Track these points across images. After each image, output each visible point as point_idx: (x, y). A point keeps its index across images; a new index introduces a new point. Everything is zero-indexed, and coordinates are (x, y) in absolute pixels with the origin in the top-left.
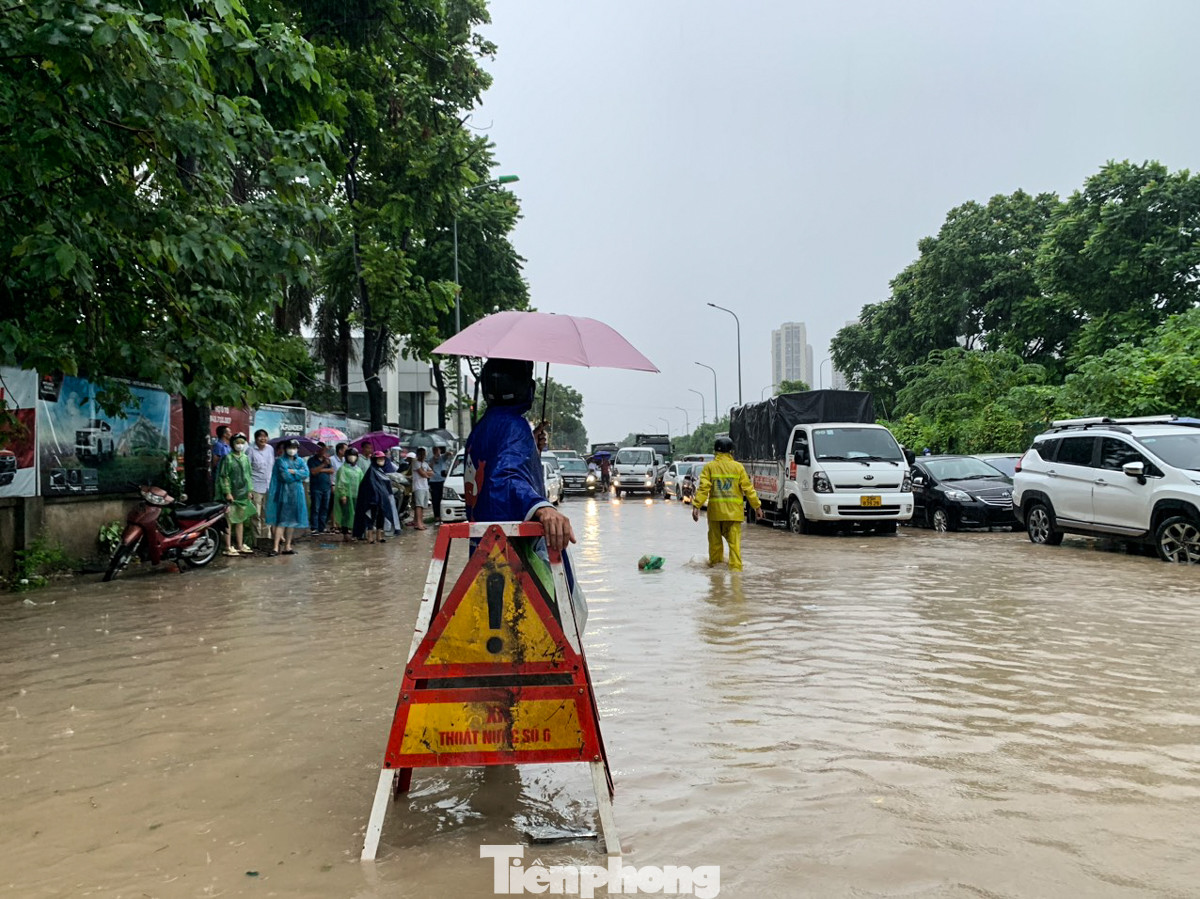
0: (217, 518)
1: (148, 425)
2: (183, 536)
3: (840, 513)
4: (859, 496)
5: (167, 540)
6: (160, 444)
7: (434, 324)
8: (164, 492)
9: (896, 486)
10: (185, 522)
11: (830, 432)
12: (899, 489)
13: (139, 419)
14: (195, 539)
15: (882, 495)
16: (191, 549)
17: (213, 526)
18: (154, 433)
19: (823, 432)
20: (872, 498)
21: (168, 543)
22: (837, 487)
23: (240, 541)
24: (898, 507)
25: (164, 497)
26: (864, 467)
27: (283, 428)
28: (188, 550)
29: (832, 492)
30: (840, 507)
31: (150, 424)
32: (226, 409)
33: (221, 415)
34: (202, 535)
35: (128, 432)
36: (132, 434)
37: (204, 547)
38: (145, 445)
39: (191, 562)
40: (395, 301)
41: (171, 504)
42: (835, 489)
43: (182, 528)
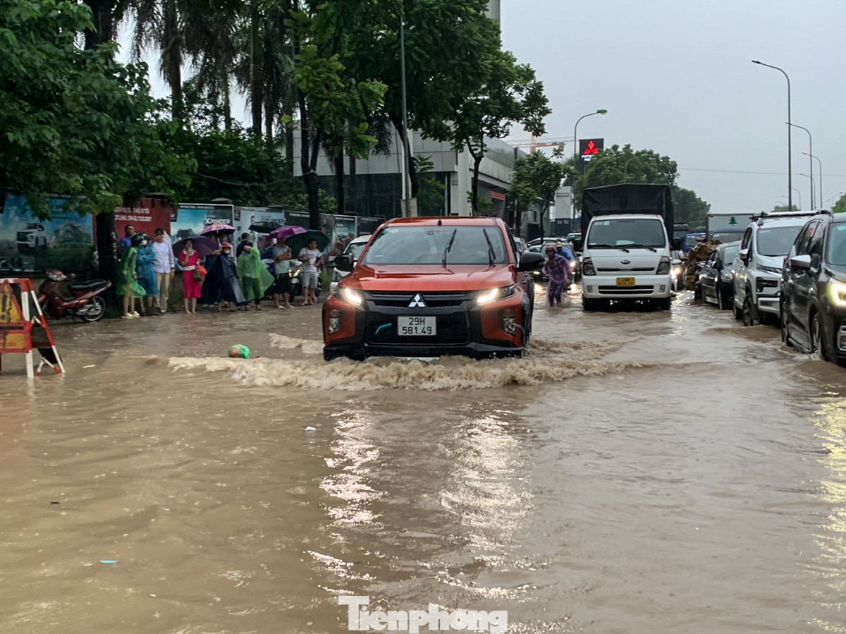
0: (101, 290)
1: (75, 225)
2: (77, 301)
3: (601, 292)
4: (615, 277)
5: (66, 304)
6: (84, 239)
8: (60, 273)
9: (652, 269)
10: (77, 293)
11: (607, 223)
12: (654, 272)
13: (67, 221)
14: (84, 304)
15: (636, 277)
16: (84, 310)
17: (98, 295)
18: (79, 231)
19: (600, 223)
20: (627, 279)
21: (67, 305)
22: (600, 270)
23: (134, 309)
24: (652, 287)
25: (60, 275)
26: (625, 254)
27: (208, 222)
28: (81, 311)
29: (595, 274)
30: (600, 287)
31: (76, 225)
32: (147, 211)
33: (141, 215)
34: (90, 301)
35: (57, 232)
36: (62, 232)
37: (92, 310)
38: (72, 240)
39: (84, 319)
40: (326, 104)
41: (65, 280)
42: (597, 272)
43: (76, 297)
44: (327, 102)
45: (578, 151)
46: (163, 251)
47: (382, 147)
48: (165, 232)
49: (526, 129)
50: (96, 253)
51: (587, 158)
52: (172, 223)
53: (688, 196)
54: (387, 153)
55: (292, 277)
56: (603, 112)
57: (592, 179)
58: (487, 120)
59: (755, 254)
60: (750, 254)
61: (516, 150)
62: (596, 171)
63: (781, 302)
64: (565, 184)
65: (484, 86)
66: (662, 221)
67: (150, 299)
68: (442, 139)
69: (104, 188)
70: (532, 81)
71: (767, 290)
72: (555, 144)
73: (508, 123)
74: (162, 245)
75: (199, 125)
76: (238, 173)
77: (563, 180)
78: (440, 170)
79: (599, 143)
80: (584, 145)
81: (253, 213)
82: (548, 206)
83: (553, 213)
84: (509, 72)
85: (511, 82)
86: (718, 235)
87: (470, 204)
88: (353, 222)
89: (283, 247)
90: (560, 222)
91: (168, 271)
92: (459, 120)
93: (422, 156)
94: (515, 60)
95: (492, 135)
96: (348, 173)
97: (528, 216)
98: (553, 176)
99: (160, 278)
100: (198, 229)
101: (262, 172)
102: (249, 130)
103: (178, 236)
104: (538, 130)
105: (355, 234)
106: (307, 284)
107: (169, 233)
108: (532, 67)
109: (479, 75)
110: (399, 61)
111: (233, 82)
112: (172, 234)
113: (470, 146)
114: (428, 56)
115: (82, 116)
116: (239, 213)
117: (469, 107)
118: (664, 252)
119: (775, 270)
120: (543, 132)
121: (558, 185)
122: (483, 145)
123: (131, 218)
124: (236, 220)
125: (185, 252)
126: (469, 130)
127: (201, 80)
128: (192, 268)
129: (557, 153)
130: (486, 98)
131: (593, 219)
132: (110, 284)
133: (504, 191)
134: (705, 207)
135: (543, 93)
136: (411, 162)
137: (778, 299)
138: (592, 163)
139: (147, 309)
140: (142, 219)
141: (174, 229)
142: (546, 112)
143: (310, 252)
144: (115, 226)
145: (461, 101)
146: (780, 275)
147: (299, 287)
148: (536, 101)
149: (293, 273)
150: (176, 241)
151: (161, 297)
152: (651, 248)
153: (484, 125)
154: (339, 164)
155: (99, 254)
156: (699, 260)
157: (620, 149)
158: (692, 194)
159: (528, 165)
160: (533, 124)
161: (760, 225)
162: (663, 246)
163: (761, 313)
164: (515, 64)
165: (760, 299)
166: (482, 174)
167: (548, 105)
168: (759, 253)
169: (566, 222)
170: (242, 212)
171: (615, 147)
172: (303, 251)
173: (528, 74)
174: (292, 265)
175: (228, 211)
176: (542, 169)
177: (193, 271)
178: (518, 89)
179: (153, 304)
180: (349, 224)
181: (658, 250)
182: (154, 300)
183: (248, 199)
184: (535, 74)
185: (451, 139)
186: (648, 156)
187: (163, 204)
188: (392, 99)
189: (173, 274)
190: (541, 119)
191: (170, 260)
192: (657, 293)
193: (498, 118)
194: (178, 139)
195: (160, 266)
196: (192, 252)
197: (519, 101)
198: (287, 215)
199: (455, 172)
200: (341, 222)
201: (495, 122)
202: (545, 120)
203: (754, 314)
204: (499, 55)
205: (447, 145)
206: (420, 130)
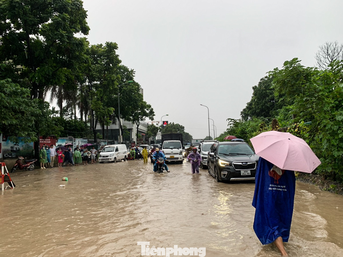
0: (34, 161)
1: (28, 144)
4: (170, 156)
5: (23, 166)
6: (31, 148)
7: (108, 117)
8: (22, 157)
9: (178, 154)
10: (27, 162)
12: (179, 154)
14: (29, 165)
15: (175, 156)
16: (29, 167)
17: (33, 163)
18: (29, 146)
19: (166, 143)
20: (172, 156)
22: (166, 154)
23: (44, 166)
24: (178, 158)
26: (172, 150)
27: (66, 142)
32: (49, 140)
33: (48, 141)
34: (31, 164)
35: (23, 146)
36: (24, 146)
37: (31, 167)
38: (27, 148)
39: (29, 169)
40: (99, 113)
41: (23, 159)
42: (165, 155)
43: (27, 164)
44: (99, 112)
45: (162, 124)
46: (53, 151)
47: (114, 123)
48: (54, 145)
49: (149, 119)
50: (34, 151)
51: (165, 125)
52: (56, 143)
53: (187, 134)
54: (116, 124)
55: (89, 156)
56: (168, 115)
57: (166, 130)
58: (140, 117)
59: (202, 151)
60: (200, 151)
61: (148, 123)
62: (166, 129)
63: (208, 163)
64: (160, 131)
65: (139, 109)
66: (180, 142)
67: (49, 163)
68: (129, 121)
69: (33, 135)
70: (151, 108)
71: (204, 160)
72: (157, 122)
73: (145, 118)
74: (53, 149)
75: (66, 118)
76: (76, 129)
77: (159, 131)
78: (129, 128)
79: (167, 122)
80: (164, 122)
81: (79, 140)
82: (155, 136)
83: (157, 138)
84: (145, 106)
85: (146, 108)
86: (193, 144)
87: (136, 137)
88: (106, 141)
89: (85, 149)
90: (158, 140)
91: (54, 156)
92: (133, 117)
93: (124, 125)
94: (147, 103)
95: (141, 120)
96: (106, 129)
97: (151, 139)
98: (156, 130)
99: (52, 158)
100: (64, 144)
101: (82, 130)
102: (79, 119)
103: (58, 146)
104: (152, 119)
105: (106, 144)
106: (92, 158)
107: (55, 145)
108: (151, 105)
109: (138, 106)
110: (118, 103)
111: (77, 107)
112: (56, 146)
113: (136, 123)
114: (125, 102)
115: (27, 117)
116: (75, 140)
117: (136, 113)
118: (181, 149)
119: (206, 155)
120: (153, 120)
121: (158, 132)
122: (139, 123)
123: (45, 142)
124: (74, 141)
125: (59, 151)
126: (136, 119)
127: (68, 107)
128: (61, 155)
129: (157, 124)
130: (140, 111)
131: (164, 142)
132: (37, 160)
133: (145, 133)
134: (191, 137)
135: (153, 111)
136: (121, 126)
137: (207, 162)
138: (166, 127)
139: (48, 166)
140: (48, 142)
141: (57, 144)
142: (154, 115)
143: (93, 150)
144: (40, 144)
145: (134, 112)
146: (207, 156)
147: (90, 159)
148: (152, 112)
149: (89, 155)
150: (57, 147)
151: (52, 163)
152: (178, 149)
153: (139, 118)
154: (103, 127)
155: (35, 152)
156: (189, 151)
157: (172, 123)
158: (188, 133)
159: (150, 127)
160: (151, 118)
161: (202, 144)
162: (181, 148)
163: (203, 165)
164: (147, 104)
165: (203, 162)
166: (139, 129)
167: (154, 114)
168: (202, 150)
169: (160, 140)
170: (76, 140)
171: (171, 123)
172: (91, 150)
173: (150, 106)
174: (88, 153)
175: (72, 139)
176: (154, 128)
177: (61, 156)
178: (147, 110)
179: (49, 165)
180: (105, 142)
181: (180, 149)
182: (50, 163)
183: (79, 136)
184: (151, 106)
185: (131, 121)
186: (178, 125)
187: (54, 138)
188: (116, 112)
189: (55, 156)
190: (153, 117)
191: (55, 153)
192: (179, 160)
193: (143, 116)
194: (60, 120)
195: (52, 155)
196: (60, 150)
197: (148, 112)
198: (88, 140)
199: (133, 129)
200: (102, 141)
201: (142, 117)
202: (154, 117)
203: (202, 165)
204: (143, 102)
205: (131, 122)
206: (124, 119)
